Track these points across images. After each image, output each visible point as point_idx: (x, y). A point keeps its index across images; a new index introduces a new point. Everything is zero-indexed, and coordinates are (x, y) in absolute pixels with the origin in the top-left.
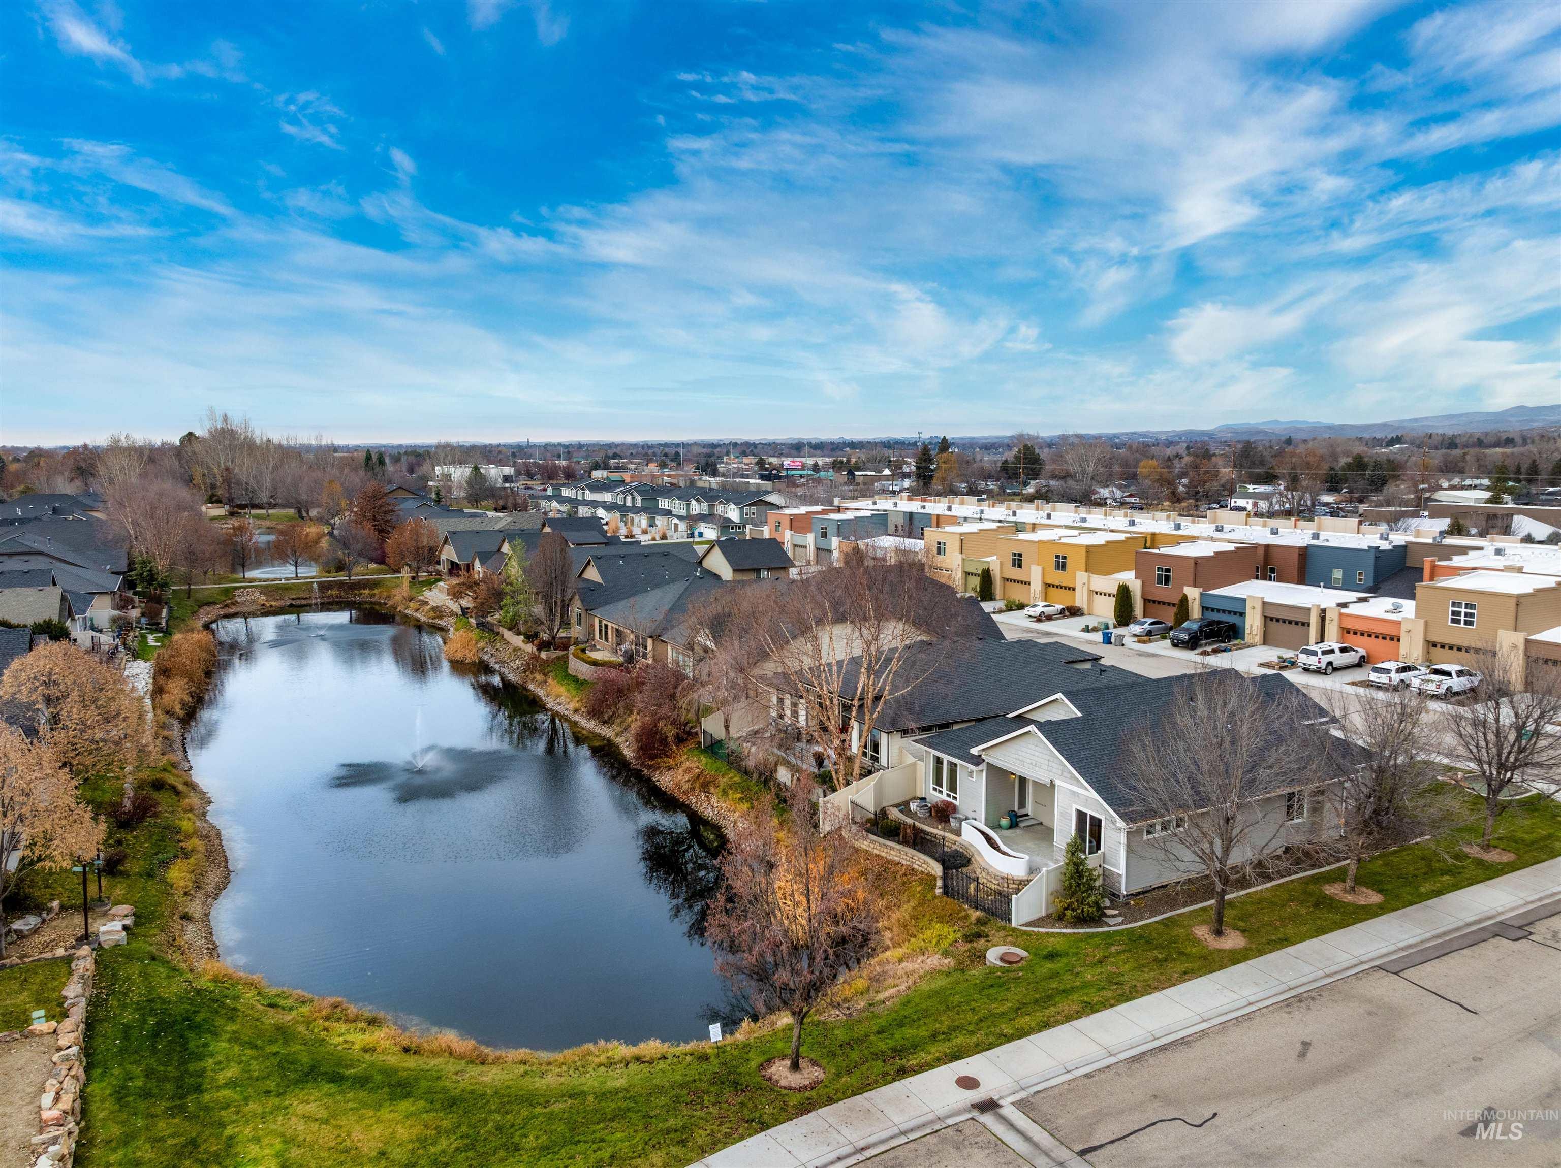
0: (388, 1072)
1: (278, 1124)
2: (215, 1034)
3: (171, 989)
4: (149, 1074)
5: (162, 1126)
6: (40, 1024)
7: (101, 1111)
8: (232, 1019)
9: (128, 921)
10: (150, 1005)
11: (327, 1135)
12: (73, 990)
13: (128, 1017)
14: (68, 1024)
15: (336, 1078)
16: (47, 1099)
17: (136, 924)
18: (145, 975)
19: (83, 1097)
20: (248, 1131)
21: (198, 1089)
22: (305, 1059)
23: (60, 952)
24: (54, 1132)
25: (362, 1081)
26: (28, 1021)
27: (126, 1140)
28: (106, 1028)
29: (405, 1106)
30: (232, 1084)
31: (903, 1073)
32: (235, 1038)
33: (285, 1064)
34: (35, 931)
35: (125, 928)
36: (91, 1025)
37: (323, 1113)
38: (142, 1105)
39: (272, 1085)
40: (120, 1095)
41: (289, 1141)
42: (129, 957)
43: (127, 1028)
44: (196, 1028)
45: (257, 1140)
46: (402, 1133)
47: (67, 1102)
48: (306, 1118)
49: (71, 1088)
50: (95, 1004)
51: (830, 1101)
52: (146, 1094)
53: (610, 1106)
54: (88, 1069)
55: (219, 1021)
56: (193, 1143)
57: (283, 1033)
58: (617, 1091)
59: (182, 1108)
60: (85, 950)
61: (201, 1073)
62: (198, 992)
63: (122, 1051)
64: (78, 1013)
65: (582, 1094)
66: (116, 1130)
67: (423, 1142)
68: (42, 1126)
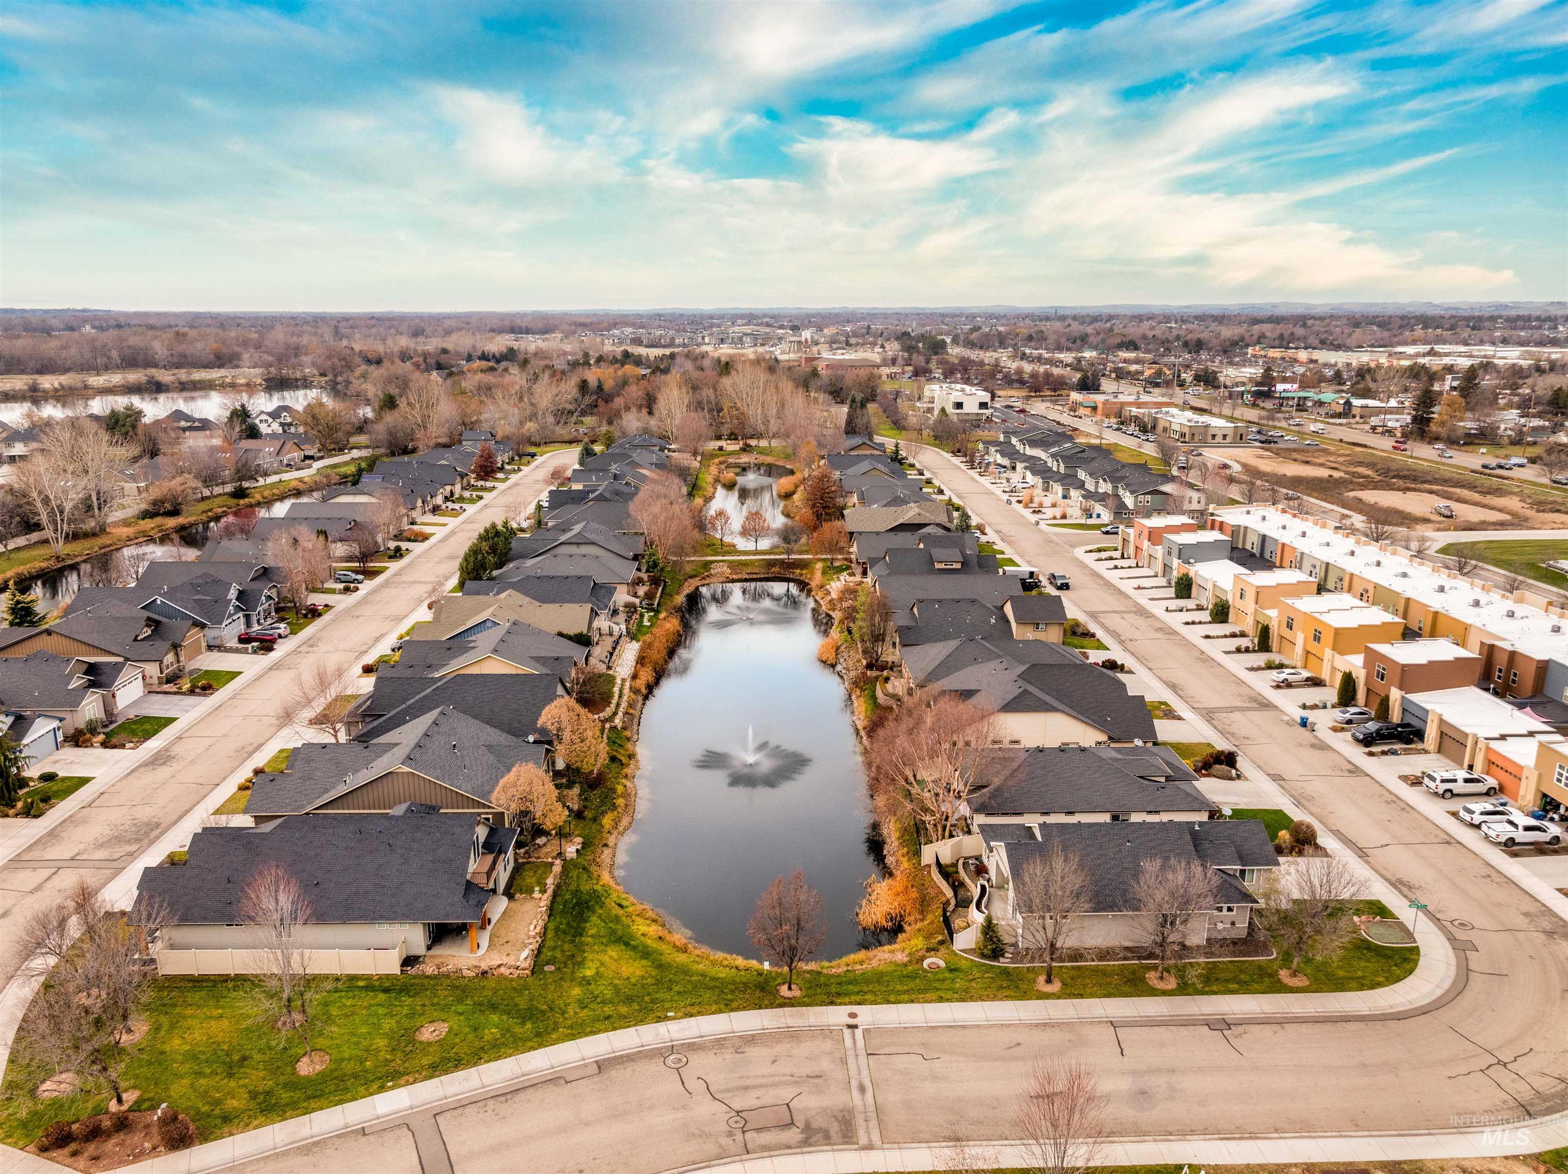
0: (646, 947)
1: (602, 957)
2: (594, 913)
3: (585, 887)
4: (568, 924)
5: (566, 946)
6: (536, 895)
7: (550, 934)
8: (601, 907)
9: (579, 847)
10: (577, 892)
11: (614, 966)
12: (550, 881)
13: (568, 896)
14: (546, 895)
15: (627, 944)
16: (532, 927)
17: (583, 848)
18: (578, 877)
19: (545, 928)
20: (591, 957)
21: (581, 935)
22: (620, 933)
23: (550, 860)
24: (532, 940)
25: (635, 948)
26: (533, 891)
27: (554, 948)
28: (559, 899)
29: (644, 962)
30: (592, 936)
31: (832, 1003)
32: (600, 917)
33: (613, 932)
34: (545, 845)
35: (577, 850)
36: (555, 895)
37: (616, 957)
38: (562, 936)
39: (604, 940)
40: (557, 929)
41: (602, 964)
42: (575, 866)
43: (566, 902)
44: (588, 908)
45: (592, 961)
46: (638, 973)
47: (538, 929)
48: (611, 957)
49: (541, 923)
50: (558, 887)
51: (793, 1006)
52: (564, 932)
53: (713, 984)
54: (549, 917)
55: (597, 907)
56: (573, 956)
57: (617, 919)
58: (719, 978)
59: (574, 941)
60: (558, 862)
61: (584, 929)
62: (595, 891)
63: (562, 911)
64: (550, 892)
65: (706, 976)
66: (552, 944)
67: (643, 977)
68: (529, 938)
